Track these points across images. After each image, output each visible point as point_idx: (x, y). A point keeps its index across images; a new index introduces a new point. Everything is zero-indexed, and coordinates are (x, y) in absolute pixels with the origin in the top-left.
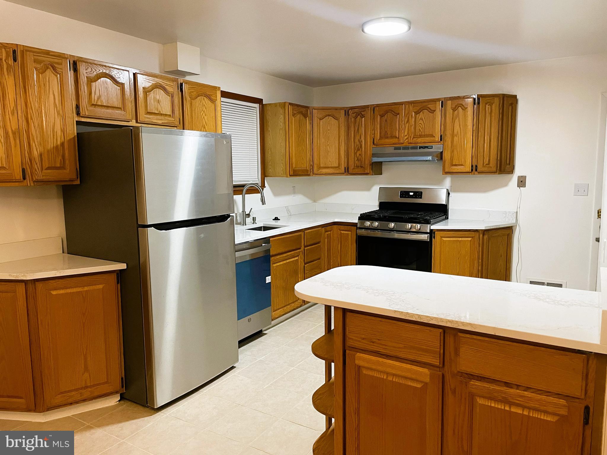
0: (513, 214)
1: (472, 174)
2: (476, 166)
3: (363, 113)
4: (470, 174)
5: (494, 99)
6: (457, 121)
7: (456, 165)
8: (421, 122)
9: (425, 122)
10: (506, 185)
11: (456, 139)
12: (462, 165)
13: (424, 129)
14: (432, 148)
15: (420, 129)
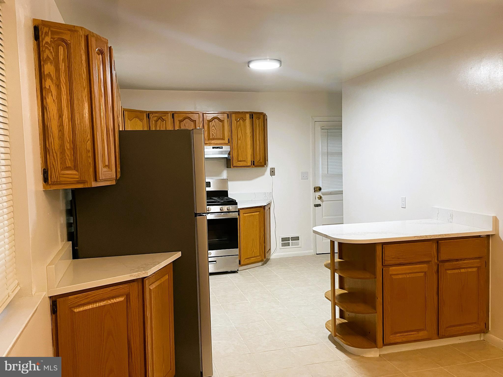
0: (270, 194)
1: (251, 167)
2: (254, 162)
3: (163, 118)
4: (250, 167)
5: (260, 115)
6: (239, 129)
7: (240, 161)
8: (213, 128)
9: (216, 128)
10: (263, 174)
11: (239, 142)
12: (245, 161)
13: (216, 133)
14: (222, 148)
15: (213, 133)
